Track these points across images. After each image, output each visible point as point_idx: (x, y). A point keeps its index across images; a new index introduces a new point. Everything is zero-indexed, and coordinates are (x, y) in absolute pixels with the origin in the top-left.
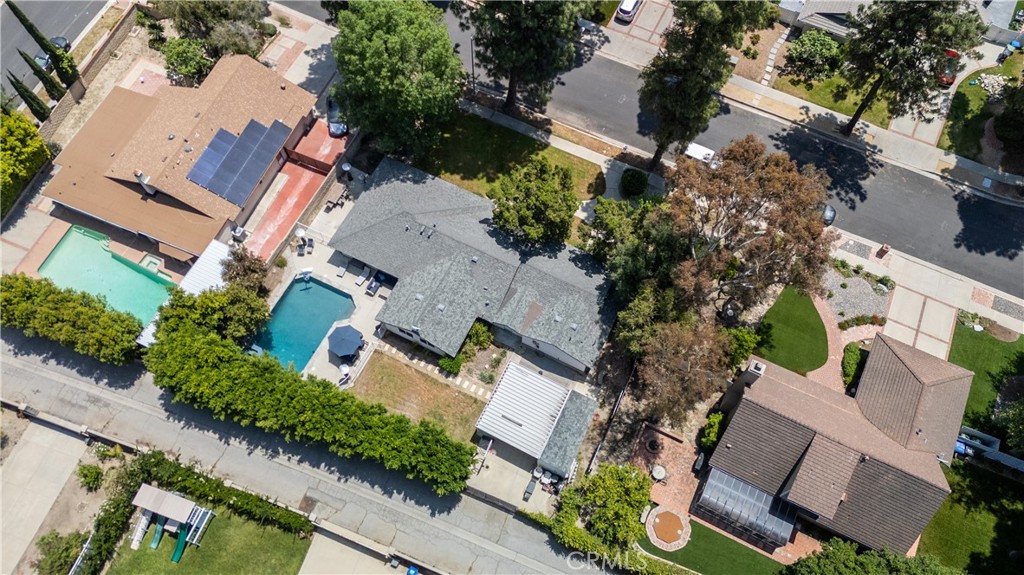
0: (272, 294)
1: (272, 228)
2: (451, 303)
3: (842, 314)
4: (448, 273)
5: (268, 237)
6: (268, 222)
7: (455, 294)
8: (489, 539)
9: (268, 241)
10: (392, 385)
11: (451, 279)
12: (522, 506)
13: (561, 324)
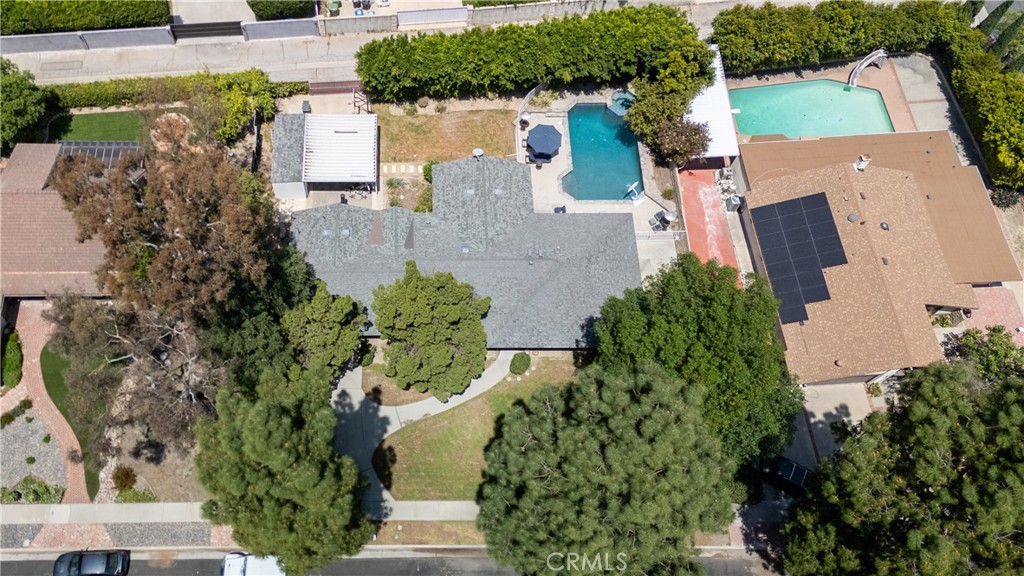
0: (651, 164)
1: (711, 229)
2: (464, 203)
3: (30, 420)
4: (485, 224)
5: (707, 219)
6: (721, 233)
7: (466, 214)
8: (324, 69)
9: (703, 214)
10: (479, 138)
11: (478, 222)
12: (308, 97)
13: (341, 229)
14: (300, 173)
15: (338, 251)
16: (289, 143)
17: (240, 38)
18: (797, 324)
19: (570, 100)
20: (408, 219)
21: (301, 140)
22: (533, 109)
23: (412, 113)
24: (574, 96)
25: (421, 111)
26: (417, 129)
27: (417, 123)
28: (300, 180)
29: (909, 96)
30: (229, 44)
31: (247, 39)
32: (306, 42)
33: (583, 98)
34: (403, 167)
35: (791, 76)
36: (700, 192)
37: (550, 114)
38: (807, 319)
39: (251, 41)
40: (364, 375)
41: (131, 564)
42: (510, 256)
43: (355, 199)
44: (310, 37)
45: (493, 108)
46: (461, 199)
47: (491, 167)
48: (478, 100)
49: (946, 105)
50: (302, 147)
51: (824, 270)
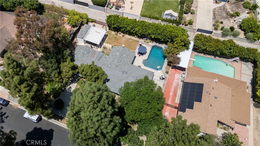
0: (166, 64)
1: (174, 84)
2: (116, 56)
5: (174, 82)
6: (176, 86)
7: (115, 58)
9: (174, 80)
11: (116, 61)
12: (96, 24)
13: (85, 51)
14: (84, 37)
15: (82, 56)
16: (85, 30)
17: (88, 8)
18: (183, 112)
19: (154, 44)
20: (102, 55)
21: (88, 31)
22: (144, 43)
23: (116, 34)
24: (155, 43)
25: (119, 35)
26: (116, 38)
27: (116, 37)
28: (83, 39)
29: (242, 72)
30: (85, 8)
31: (89, 8)
32: (101, 13)
33: (157, 44)
34: (108, 45)
35: (213, 57)
36: (176, 75)
37: (148, 45)
38: (185, 112)
39: (90, 9)
40: (77, 85)
41: (9, 104)
42: (119, 70)
43: (95, 48)
44: (103, 12)
45: (135, 39)
46: (115, 55)
47: (126, 50)
48: (133, 37)
49: (252, 77)
50: (87, 32)
51: (195, 102)
